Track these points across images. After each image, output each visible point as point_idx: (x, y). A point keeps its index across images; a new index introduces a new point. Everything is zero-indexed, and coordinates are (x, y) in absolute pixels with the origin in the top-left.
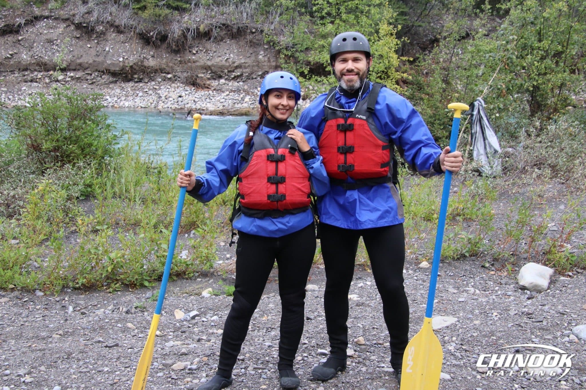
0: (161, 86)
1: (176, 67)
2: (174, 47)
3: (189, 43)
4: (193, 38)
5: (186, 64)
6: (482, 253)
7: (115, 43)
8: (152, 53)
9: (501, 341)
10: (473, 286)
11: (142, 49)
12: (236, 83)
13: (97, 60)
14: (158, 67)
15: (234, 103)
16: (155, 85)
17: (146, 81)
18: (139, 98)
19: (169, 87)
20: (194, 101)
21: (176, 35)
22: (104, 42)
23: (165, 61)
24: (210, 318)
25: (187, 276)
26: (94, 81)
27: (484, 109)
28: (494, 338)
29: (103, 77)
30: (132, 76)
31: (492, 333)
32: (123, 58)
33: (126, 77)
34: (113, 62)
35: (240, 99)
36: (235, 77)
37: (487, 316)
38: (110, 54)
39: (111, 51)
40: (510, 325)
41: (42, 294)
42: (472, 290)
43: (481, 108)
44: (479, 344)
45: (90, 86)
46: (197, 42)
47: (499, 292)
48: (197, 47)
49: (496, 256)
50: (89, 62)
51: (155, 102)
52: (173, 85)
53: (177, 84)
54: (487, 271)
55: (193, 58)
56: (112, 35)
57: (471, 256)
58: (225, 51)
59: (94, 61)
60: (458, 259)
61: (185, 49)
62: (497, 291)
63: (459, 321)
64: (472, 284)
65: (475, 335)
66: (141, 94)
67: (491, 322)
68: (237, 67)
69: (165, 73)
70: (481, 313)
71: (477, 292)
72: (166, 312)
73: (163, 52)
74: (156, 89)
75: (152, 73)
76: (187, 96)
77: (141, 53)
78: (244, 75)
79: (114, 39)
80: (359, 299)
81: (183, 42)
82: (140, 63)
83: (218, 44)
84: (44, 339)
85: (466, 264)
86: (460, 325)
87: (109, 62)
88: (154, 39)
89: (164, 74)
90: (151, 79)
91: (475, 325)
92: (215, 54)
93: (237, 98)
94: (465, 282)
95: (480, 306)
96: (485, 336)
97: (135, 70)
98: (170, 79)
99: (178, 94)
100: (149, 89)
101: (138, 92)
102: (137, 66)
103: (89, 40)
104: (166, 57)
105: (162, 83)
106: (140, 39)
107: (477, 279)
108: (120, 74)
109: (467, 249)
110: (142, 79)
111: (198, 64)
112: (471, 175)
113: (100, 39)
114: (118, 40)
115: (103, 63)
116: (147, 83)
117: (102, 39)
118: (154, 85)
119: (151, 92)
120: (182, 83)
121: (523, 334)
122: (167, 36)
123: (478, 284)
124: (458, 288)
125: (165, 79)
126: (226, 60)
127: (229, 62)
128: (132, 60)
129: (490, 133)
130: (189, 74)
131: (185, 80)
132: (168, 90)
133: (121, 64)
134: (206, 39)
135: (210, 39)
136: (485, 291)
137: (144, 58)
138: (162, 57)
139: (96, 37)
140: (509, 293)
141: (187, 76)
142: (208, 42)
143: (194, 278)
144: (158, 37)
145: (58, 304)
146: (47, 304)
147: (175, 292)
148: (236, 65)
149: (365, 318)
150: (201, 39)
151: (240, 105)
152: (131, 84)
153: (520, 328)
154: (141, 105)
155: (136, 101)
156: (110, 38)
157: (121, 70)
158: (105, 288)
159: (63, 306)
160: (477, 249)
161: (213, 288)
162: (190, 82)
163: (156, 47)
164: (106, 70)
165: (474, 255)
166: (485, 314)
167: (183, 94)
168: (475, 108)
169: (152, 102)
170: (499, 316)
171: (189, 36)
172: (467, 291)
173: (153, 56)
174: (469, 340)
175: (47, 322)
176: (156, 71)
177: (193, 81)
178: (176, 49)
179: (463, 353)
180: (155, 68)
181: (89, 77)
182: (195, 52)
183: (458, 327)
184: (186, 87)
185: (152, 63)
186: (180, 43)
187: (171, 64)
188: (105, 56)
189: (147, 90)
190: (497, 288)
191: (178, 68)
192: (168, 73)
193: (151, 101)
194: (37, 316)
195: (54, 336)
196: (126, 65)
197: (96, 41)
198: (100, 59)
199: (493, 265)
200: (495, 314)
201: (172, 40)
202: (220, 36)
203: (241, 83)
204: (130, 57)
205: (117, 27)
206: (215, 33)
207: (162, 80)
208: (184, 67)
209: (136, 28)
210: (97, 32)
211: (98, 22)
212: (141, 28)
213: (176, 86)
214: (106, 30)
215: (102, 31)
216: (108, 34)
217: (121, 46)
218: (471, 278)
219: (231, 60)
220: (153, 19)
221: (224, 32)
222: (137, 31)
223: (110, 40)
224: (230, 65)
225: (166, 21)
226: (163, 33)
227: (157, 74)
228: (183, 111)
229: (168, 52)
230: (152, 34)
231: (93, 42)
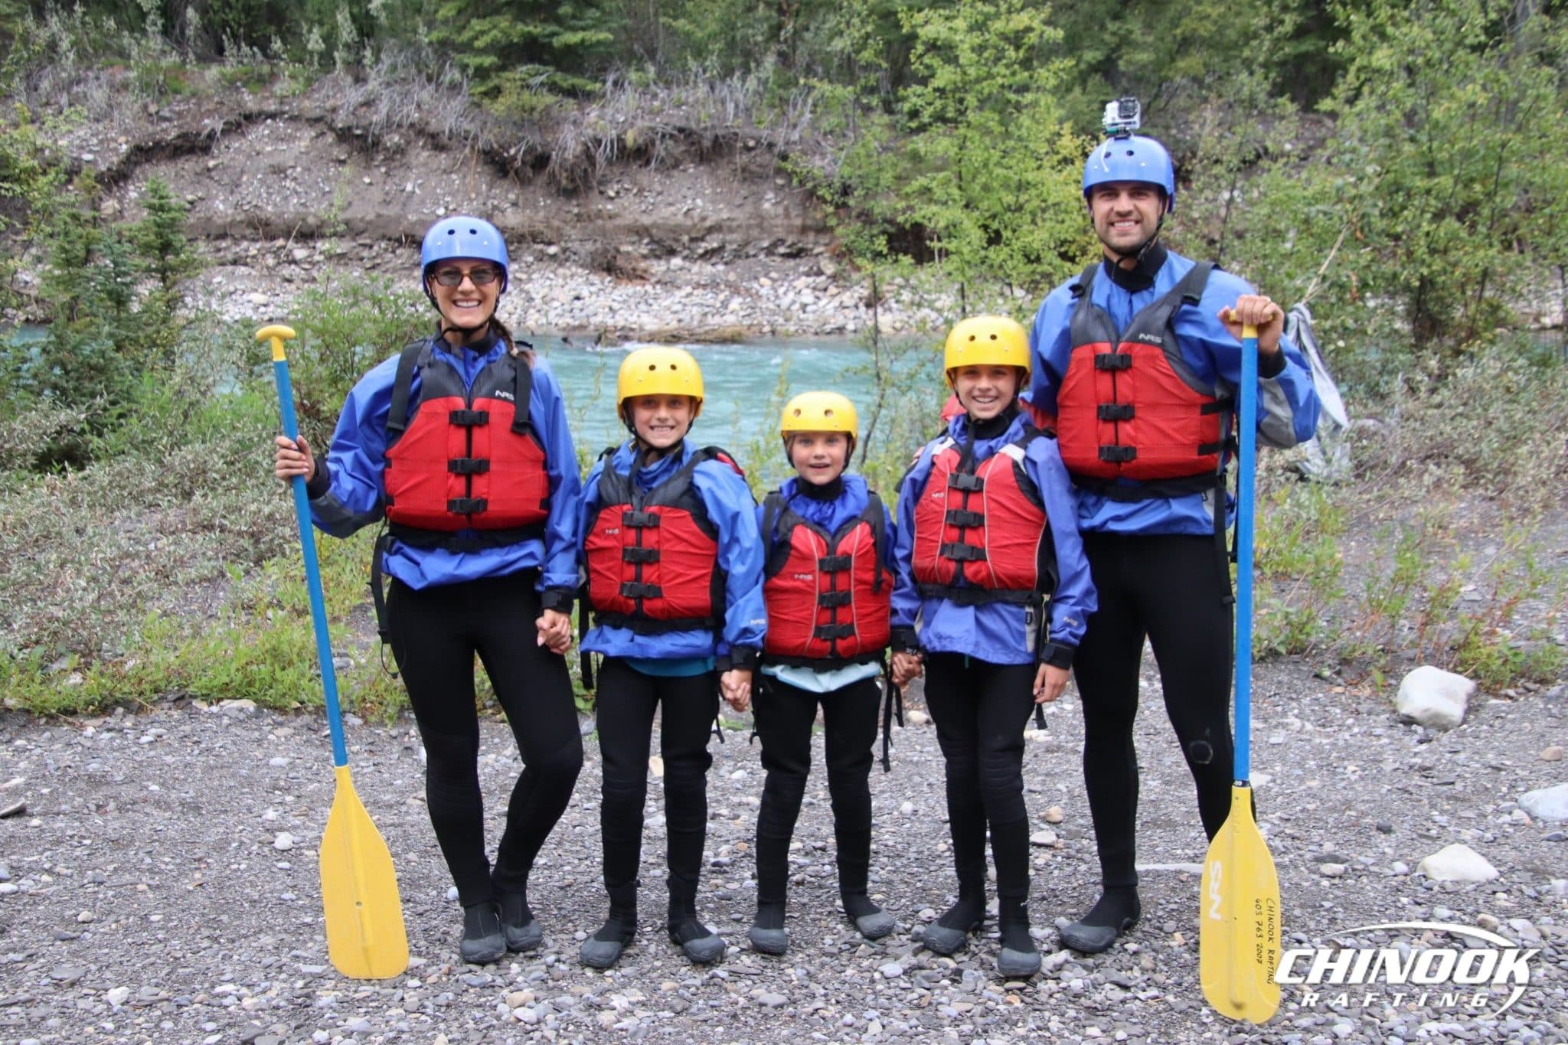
0: (534, 272)
1: (568, 230)
2: (564, 182)
3: (599, 173)
4: (610, 162)
5: (591, 221)
6: (1315, 646)
7: (428, 174)
8: (512, 196)
9: (1368, 820)
10: (1297, 716)
11: (491, 187)
12: (709, 268)
13: (385, 212)
14: (526, 230)
15: (705, 315)
16: (520, 270)
19: (552, 276)
20: (611, 309)
21: (569, 155)
22: (401, 172)
23: (542, 214)
24: (727, 776)
26: (378, 261)
27: (1311, 330)
28: (1353, 813)
29: (398, 252)
31: (1348, 804)
32: (446, 208)
34: (423, 217)
35: (718, 305)
36: (706, 252)
37: (1335, 773)
38: (415, 199)
39: (418, 191)
40: (1384, 791)
41: (358, 721)
42: (1297, 723)
43: (1302, 327)
44: (1321, 824)
45: (367, 273)
46: (617, 170)
47: (1356, 730)
48: (618, 182)
49: (1345, 654)
50: (368, 218)
51: (519, 311)
52: (561, 271)
53: (569, 268)
54: (1327, 686)
55: (609, 207)
56: (421, 155)
57: (1290, 653)
58: (684, 191)
59: (379, 216)
60: (1262, 659)
61: (591, 188)
62: (1349, 728)
63: (1274, 781)
64: (1296, 711)
65: (1310, 807)
67: (1343, 784)
68: (710, 230)
69: (543, 242)
70: (1321, 767)
71: (1309, 726)
73: (539, 192)
74: (520, 280)
76: (594, 298)
77: (488, 197)
78: (729, 247)
79: (425, 165)
80: (1050, 738)
81: (585, 171)
83: (669, 176)
84: (391, 806)
85: (1281, 671)
86: (1276, 789)
87: (412, 217)
88: (518, 164)
89: (540, 246)
91: (1310, 788)
92: (660, 198)
93: (711, 302)
94: (1279, 709)
95: (1318, 751)
96: (1333, 810)
98: (553, 257)
99: (574, 293)
103: (368, 167)
104: (545, 207)
105: (534, 267)
106: (486, 163)
107: (1306, 701)
109: (1282, 637)
111: (618, 222)
112: (1282, 479)
113: (393, 165)
114: (435, 167)
115: (398, 219)
117: (397, 163)
120: (582, 266)
121: (1414, 807)
122: (549, 158)
123: (1308, 711)
124: (1266, 721)
125: (541, 257)
126: (685, 213)
127: (692, 218)
129: (1324, 384)
130: (598, 245)
131: (589, 260)
132: (548, 282)
134: (639, 162)
135: (648, 163)
136: (1323, 726)
137: (495, 208)
138: (535, 207)
139: (384, 160)
140: (1378, 731)
141: (593, 249)
142: (644, 170)
144: (528, 158)
145: (395, 742)
146: (372, 743)
148: (708, 223)
149: (1070, 775)
150: (628, 164)
151: (717, 320)
153: (1406, 795)
156: (415, 163)
158: (490, 711)
159: (407, 748)
160: (1303, 637)
162: (600, 265)
163: (523, 181)
164: (407, 237)
165: (1298, 651)
166: (1330, 769)
167: (585, 293)
168: (1290, 326)
169: (512, 310)
170: (1359, 773)
171: (600, 157)
172: (1285, 726)
173: (515, 204)
174: (1297, 819)
175: (386, 776)
176: (521, 239)
177: (608, 263)
178: (570, 186)
179: (1288, 842)
180: (521, 231)
181: (365, 253)
182: (612, 194)
183: (1273, 793)
184: (591, 277)
185: (512, 219)
186: (579, 172)
187: (556, 223)
188: (404, 205)
190: (1350, 721)
191: (573, 232)
192: (550, 243)
193: (510, 308)
194: (362, 764)
195: (410, 801)
197: (383, 170)
198: (392, 211)
199: (1338, 673)
200: (1351, 768)
201: (561, 166)
202: (672, 156)
203: (721, 267)
204: (461, 206)
205: (433, 136)
206: (660, 149)
207: (536, 259)
208: (586, 228)
209: (476, 138)
210: (386, 149)
211: (389, 125)
212: (489, 138)
213: (568, 273)
214: (408, 143)
215: (398, 146)
216: (412, 153)
217: (441, 181)
218: (1291, 699)
219: (696, 213)
220: (516, 118)
221: (682, 148)
222: (480, 144)
223: (417, 167)
224: (695, 225)
225: (547, 122)
226: (539, 149)
227: (525, 246)
228: (584, 333)
229: (551, 195)
230: (512, 151)
231: (376, 172)
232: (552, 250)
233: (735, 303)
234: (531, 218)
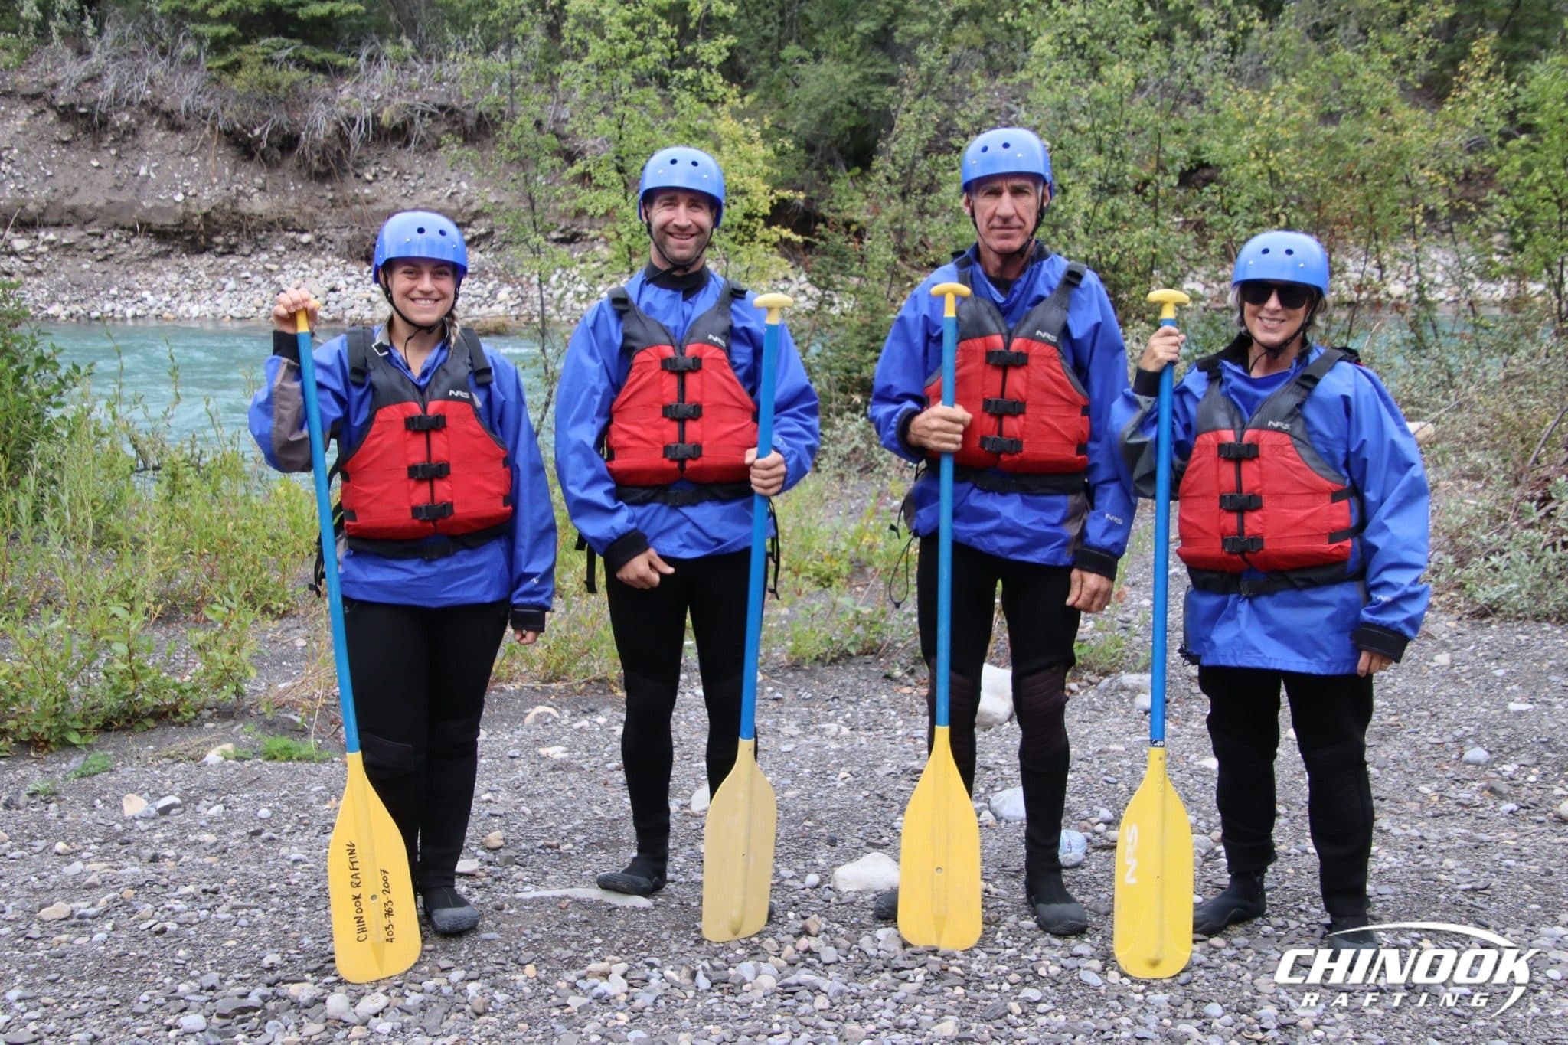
0: (286, 262)
1: (321, 216)
2: (316, 165)
3: (354, 152)
4: (363, 140)
5: (347, 206)
7: (164, 157)
8: (258, 181)
9: (822, 830)
11: (235, 170)
12: (477, 255)
13: (116, 198)
14: (275, 217)
15: (472, 305)
16: (271, 260)
17: (247, 252)
18: (226, 295)
19: (305, 266)
20: (369, 300)
21: (320, 136)
22: (134, 154)
23: (292, 200)
24: (203, 811)
25: (179, 719)
26: (111, 252)
29: (133, 242)
30: (208, 239)
32: (185, 194)
33: (194, 241)
34: (159, 203)
35: (486, 294)
36: (474, 239)
37: (823, 781)
38: (150, 183)
39: (153, 175)
42: (836, 728)
45: (99, 266)
46: (374, 151)
48: (377, 164)
50: (97, 205)
51: (268, 305)
52: (315, 261)
53: (325, 258)
54: (895, 687)
55: (367, 191)
56: (155, 136)
57: (862, 654)
58: (448, 173)
59: (110, 202)
60: (834, 661)
61: (346, 171)
64: (848, 715)
66: (231, 284)
68: (477, 215)
69: (295, 230)
70: (812, 775)
72: (103, 801)
73: (289, 176)
74: (271, 271)
75: (261, 231)
76: (351, 289)
77: (232, 181)
78: (497, 233)
79: (161, 146)
80: (566, 755)
81: (339, 152)
82: (228, 207)
83: (430, 158)
85: (850, 673)
87: (147, 204)
88: (264, 145)
89: (292, 235)
90: (259, 247)
92: (422, 181)
93: (479, 291)
94: (831, 713)
97: (216, 223)
98: (308, 245)
99: (329, 285)
100: (254, 273)
101: (223, 280)
102: (222, 213)
103: (95, 149)
104: (295, 192)
105: (286, 257)
106: (228, 144)
107: (865, 704)
108: (177, 234)
109: (853, 638)
110: (235, 246)
111: (377, 207)
113: (124, 146)
114: (172, 149)
115: (131, 206)
116: (249, 256)
117: (129, 145)
118: (267, 261)
119: (257, 279)
120: (338, 255)
121: (882, 814)
122: (297, 139)
124: (807, 726)
125: (294, 245)
126: (449, 197)
127: (457, 202)
128: (208, 197)
130: (356, 232)
131: (346, 249)
132: (301, 273)
133: (180, 209)
134: (399, 143)
135: (407, 143)
137: (240, 193)
138: (285, 192)
139: (114, 141)
141: (350, 236)
142: (404, 152)
143: (196, 722)
144: (275, 139)
147: (142, 755)
148: (474, 208)
150: (385, 145)
151: (485, 309)
152: (207, 259)
154: (232, 311)
155: (219, 301)
156: (149, 144)
157: (180, 225)
160: (875, 636)
161: (238, 743)
162: (358, 253)
163: (271, 164)
164: (142, 225)
165: (871, 651)
166: (823, 777)
167: (341, 284)
169: (261, 304)
171: (354, 136)
173: (262, 189)
176: (270, 226)
177: (367, 251)
178: (323, 169)
180: (269, 219)
181: (96, 244)
182: (369, 177)
184: (348, 267)
185: (259, 205)
186: (332, 154)
187: (309, 209)
188: (138, 190)
189: (248, 274)
191: (328, 218)
192: (303, 231)
193: (258, 301)
196: (193, 210)
197: (113, 152)
198: (124, 197)
199: (912, 673)
200: (843, 774)
201: (311, 148)
202: (434, 135)
203: (489, 255)
204: (202, 191)
205: (168, 115)
206: (420, 128)
207: (287, 248)
208: (342, 214)
209: (215, 117)
210: (116, 129)
211: (117, 101)
212: (230, 116)
213: (324, 263)
214: (140, 122)
215: (129, 125)
216: (146, 133)
217: (179, 164)
218: (850, 702)
219: (461, 197)
220: (259, 94)
221: (444, 127)
222: (221, 124)
223: (151, 149)
224: (460, 210)
225: (294, 100)
226: (286, 128)
227: (275, 234)
228: (338, 326)
229: (301, 179)
230: (257, 132)
231: (105, 154)
232: (306, 238)
233: (504, 293)
234: (280, 204)
